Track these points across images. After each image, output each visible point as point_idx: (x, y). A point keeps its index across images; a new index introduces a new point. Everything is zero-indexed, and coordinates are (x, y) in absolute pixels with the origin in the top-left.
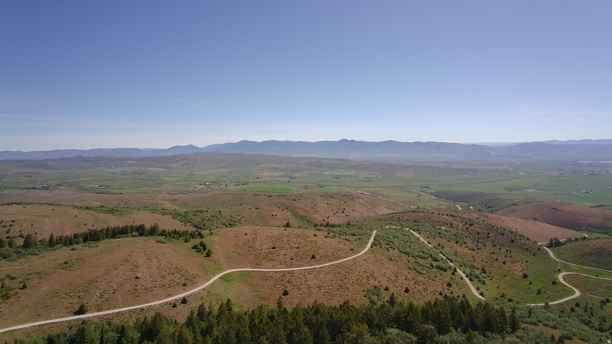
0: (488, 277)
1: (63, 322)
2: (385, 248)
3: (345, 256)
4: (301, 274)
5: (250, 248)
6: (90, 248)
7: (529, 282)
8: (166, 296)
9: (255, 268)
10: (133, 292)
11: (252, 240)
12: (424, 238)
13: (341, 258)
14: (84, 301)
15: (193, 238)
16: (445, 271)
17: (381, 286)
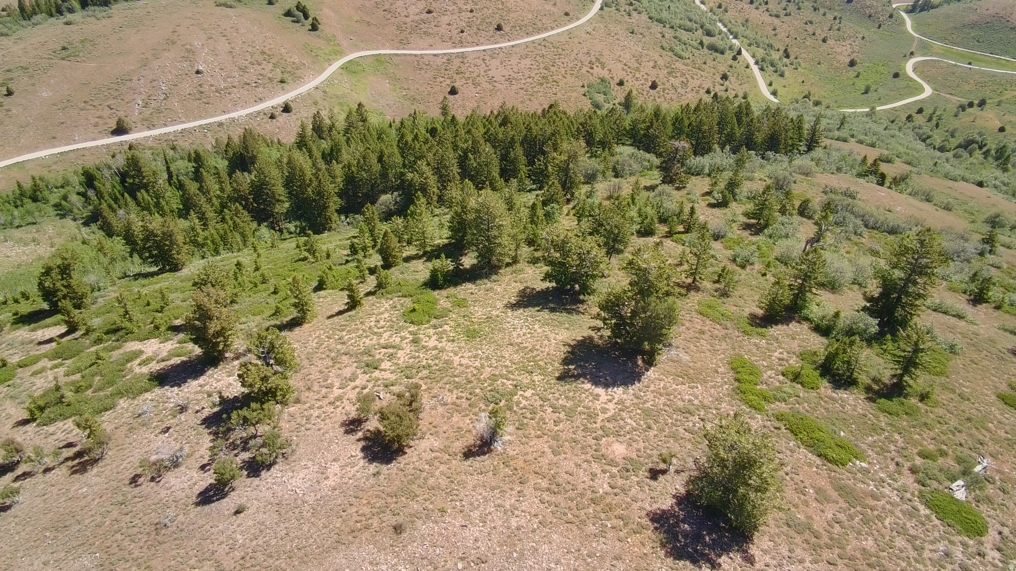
0: (792, 64)
2: (625, 11)
3: (554, 25)
4: (479, 58)
5: (387, 12)
6: (98, 19)
7: (855, 74)
8: (256, 101)
9: (398, 49)
10: (198, 96)
13: (546, 29)
16: (722, 53)
17: (611, 78)
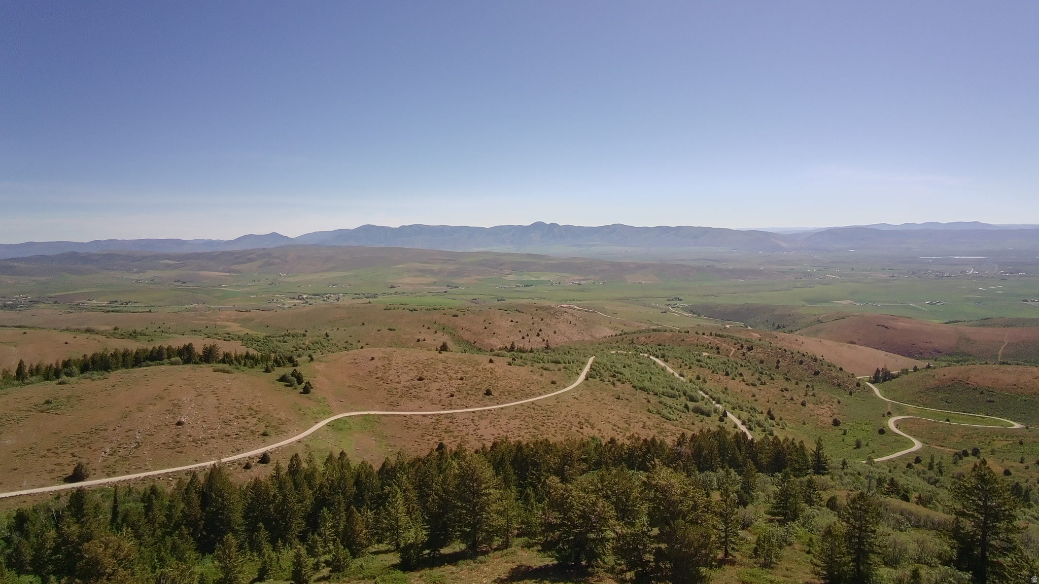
0: (778, 424)
1: (43, 493)
2: (609, 381)
3: (541, 391)
4: (468, 419)
5: (379, 380)
6: (93, 380)
7: (842, 432)
8: (232, 452)
9: (387, 411)
10: (172, 445)
11: (383, 368)
12: (673, 368)
13: (534, 395)
14: (84, 461)
15: (279, 366)
16: (708, 415)
